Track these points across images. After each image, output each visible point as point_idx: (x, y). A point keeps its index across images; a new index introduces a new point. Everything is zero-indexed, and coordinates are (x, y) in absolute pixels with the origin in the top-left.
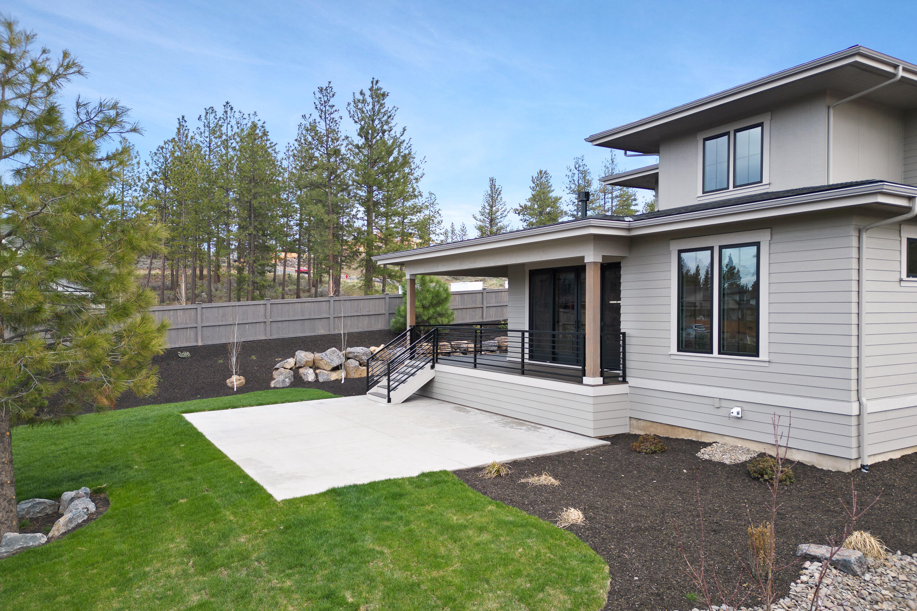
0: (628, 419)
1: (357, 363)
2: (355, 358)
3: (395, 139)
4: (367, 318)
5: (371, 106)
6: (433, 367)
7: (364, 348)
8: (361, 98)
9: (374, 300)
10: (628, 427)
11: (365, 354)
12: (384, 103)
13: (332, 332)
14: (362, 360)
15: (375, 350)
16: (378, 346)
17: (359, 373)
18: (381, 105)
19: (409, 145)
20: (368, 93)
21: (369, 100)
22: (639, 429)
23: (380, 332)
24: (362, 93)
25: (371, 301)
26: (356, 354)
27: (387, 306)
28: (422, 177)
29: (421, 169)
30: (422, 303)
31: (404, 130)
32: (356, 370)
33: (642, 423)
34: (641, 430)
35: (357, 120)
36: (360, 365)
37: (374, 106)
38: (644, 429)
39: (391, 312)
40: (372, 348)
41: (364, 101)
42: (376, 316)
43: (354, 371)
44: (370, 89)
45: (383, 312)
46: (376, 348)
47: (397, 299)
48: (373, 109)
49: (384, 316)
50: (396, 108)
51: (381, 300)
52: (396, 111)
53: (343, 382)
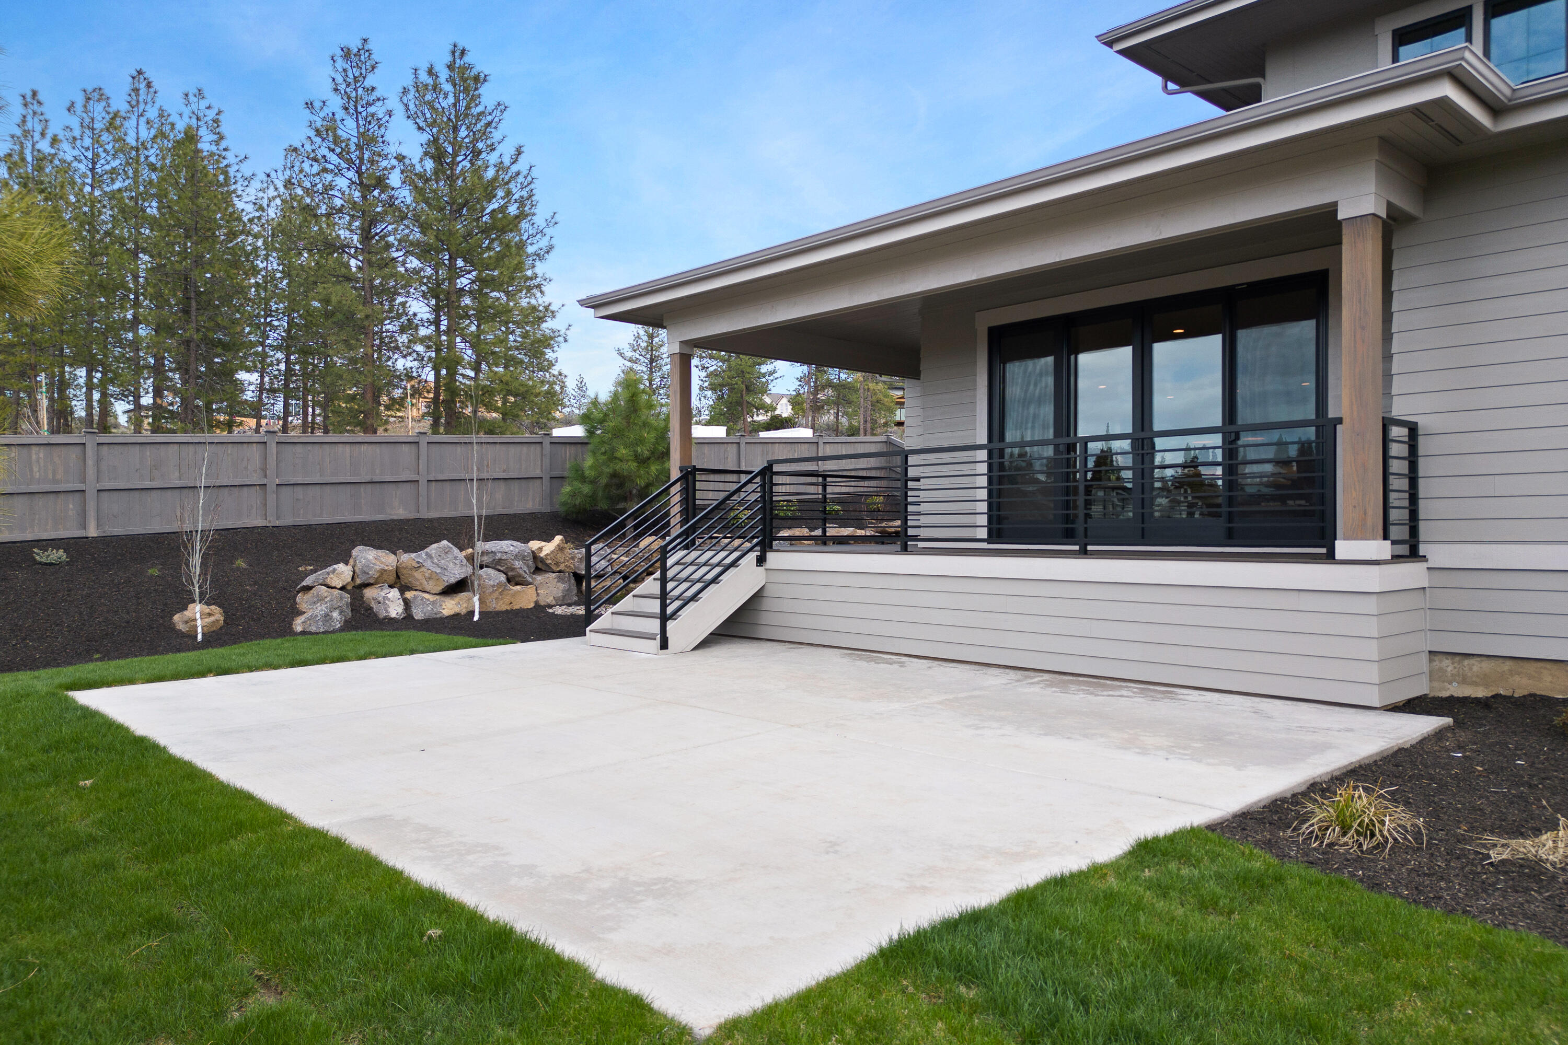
0: (1425, 658)
1: (503, 578)
2: (496, 564)
3: (500, 167)
4: (502, 484)
5: (451, 100)
6: (761, 561)
7: (515, 543)
8: (430, 81)
9: (519, 447)
10: (1425, 679)
11: (519, 556)
12: (479, 96)
13: (425, 514)
14: (513, 569)
15: (541, 549)
16: (549, 539)
17: (507, 599)
18: (473, 99)
19: (529, 178)
20: (444, 74)
21: (448, 87)
22: (1464, 681)
23: (533, 516)
24: (431, 72)
25: (512, 447)
26: (499, 556)
27: (547, 461)
28: (548, 252)
29: (548, 237)
30: (636, 451)
31: (519, 152)
32: (501, 594)
33: (1477, 666)
34: (1475, 684)
35: (422, 124)
36: (509, 580)
37: (457, 100)
38: (1484, 680)
39: (555, 474)
40: (534, 545)
41: (436, 88)
42: (524, 482)
43: (496, 594)
44: (448, 67)
45: (537, 473)
46: (543, 543)
47: (568, 446)
48: (455, 105)
49: (539, 481)
50: (503, 107)
51: (533, 447)
52: (502, 112)
53: (476, 618)
